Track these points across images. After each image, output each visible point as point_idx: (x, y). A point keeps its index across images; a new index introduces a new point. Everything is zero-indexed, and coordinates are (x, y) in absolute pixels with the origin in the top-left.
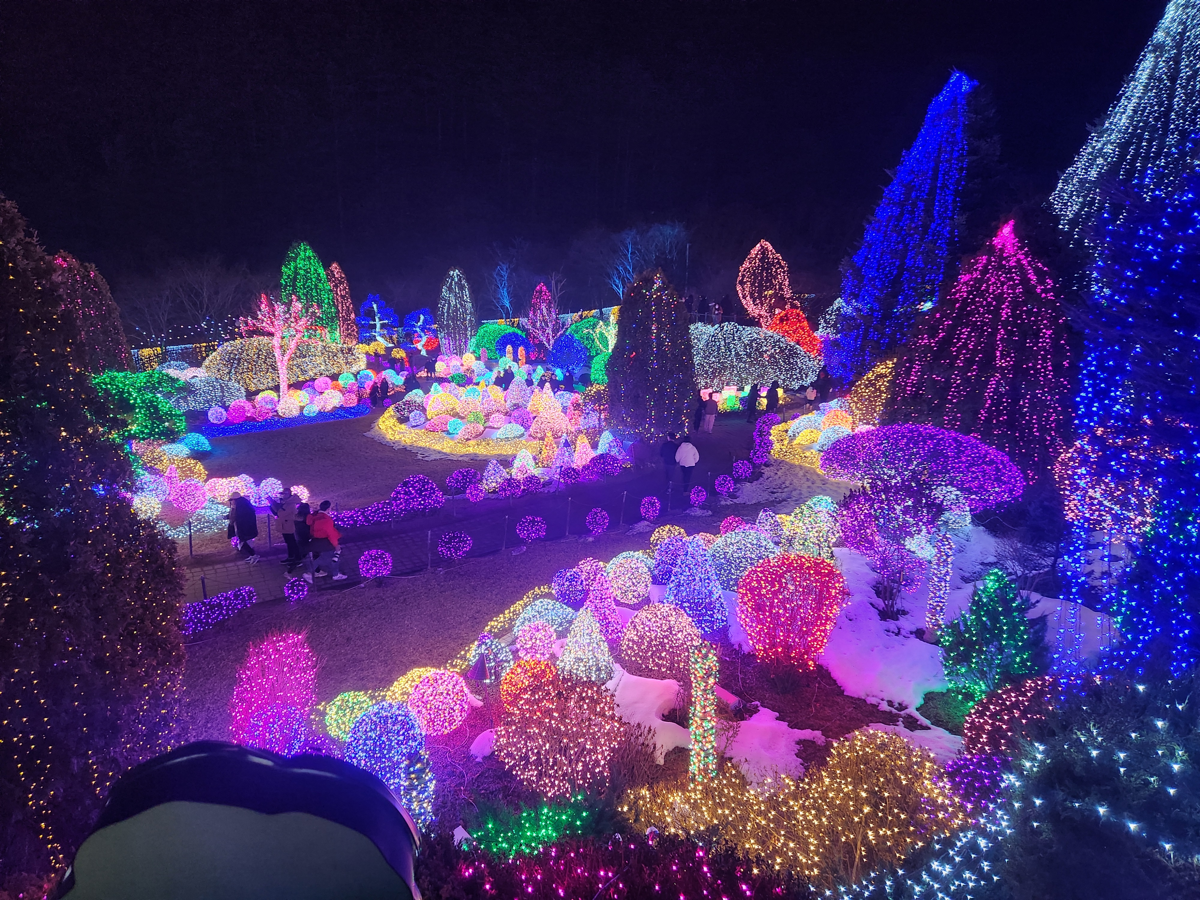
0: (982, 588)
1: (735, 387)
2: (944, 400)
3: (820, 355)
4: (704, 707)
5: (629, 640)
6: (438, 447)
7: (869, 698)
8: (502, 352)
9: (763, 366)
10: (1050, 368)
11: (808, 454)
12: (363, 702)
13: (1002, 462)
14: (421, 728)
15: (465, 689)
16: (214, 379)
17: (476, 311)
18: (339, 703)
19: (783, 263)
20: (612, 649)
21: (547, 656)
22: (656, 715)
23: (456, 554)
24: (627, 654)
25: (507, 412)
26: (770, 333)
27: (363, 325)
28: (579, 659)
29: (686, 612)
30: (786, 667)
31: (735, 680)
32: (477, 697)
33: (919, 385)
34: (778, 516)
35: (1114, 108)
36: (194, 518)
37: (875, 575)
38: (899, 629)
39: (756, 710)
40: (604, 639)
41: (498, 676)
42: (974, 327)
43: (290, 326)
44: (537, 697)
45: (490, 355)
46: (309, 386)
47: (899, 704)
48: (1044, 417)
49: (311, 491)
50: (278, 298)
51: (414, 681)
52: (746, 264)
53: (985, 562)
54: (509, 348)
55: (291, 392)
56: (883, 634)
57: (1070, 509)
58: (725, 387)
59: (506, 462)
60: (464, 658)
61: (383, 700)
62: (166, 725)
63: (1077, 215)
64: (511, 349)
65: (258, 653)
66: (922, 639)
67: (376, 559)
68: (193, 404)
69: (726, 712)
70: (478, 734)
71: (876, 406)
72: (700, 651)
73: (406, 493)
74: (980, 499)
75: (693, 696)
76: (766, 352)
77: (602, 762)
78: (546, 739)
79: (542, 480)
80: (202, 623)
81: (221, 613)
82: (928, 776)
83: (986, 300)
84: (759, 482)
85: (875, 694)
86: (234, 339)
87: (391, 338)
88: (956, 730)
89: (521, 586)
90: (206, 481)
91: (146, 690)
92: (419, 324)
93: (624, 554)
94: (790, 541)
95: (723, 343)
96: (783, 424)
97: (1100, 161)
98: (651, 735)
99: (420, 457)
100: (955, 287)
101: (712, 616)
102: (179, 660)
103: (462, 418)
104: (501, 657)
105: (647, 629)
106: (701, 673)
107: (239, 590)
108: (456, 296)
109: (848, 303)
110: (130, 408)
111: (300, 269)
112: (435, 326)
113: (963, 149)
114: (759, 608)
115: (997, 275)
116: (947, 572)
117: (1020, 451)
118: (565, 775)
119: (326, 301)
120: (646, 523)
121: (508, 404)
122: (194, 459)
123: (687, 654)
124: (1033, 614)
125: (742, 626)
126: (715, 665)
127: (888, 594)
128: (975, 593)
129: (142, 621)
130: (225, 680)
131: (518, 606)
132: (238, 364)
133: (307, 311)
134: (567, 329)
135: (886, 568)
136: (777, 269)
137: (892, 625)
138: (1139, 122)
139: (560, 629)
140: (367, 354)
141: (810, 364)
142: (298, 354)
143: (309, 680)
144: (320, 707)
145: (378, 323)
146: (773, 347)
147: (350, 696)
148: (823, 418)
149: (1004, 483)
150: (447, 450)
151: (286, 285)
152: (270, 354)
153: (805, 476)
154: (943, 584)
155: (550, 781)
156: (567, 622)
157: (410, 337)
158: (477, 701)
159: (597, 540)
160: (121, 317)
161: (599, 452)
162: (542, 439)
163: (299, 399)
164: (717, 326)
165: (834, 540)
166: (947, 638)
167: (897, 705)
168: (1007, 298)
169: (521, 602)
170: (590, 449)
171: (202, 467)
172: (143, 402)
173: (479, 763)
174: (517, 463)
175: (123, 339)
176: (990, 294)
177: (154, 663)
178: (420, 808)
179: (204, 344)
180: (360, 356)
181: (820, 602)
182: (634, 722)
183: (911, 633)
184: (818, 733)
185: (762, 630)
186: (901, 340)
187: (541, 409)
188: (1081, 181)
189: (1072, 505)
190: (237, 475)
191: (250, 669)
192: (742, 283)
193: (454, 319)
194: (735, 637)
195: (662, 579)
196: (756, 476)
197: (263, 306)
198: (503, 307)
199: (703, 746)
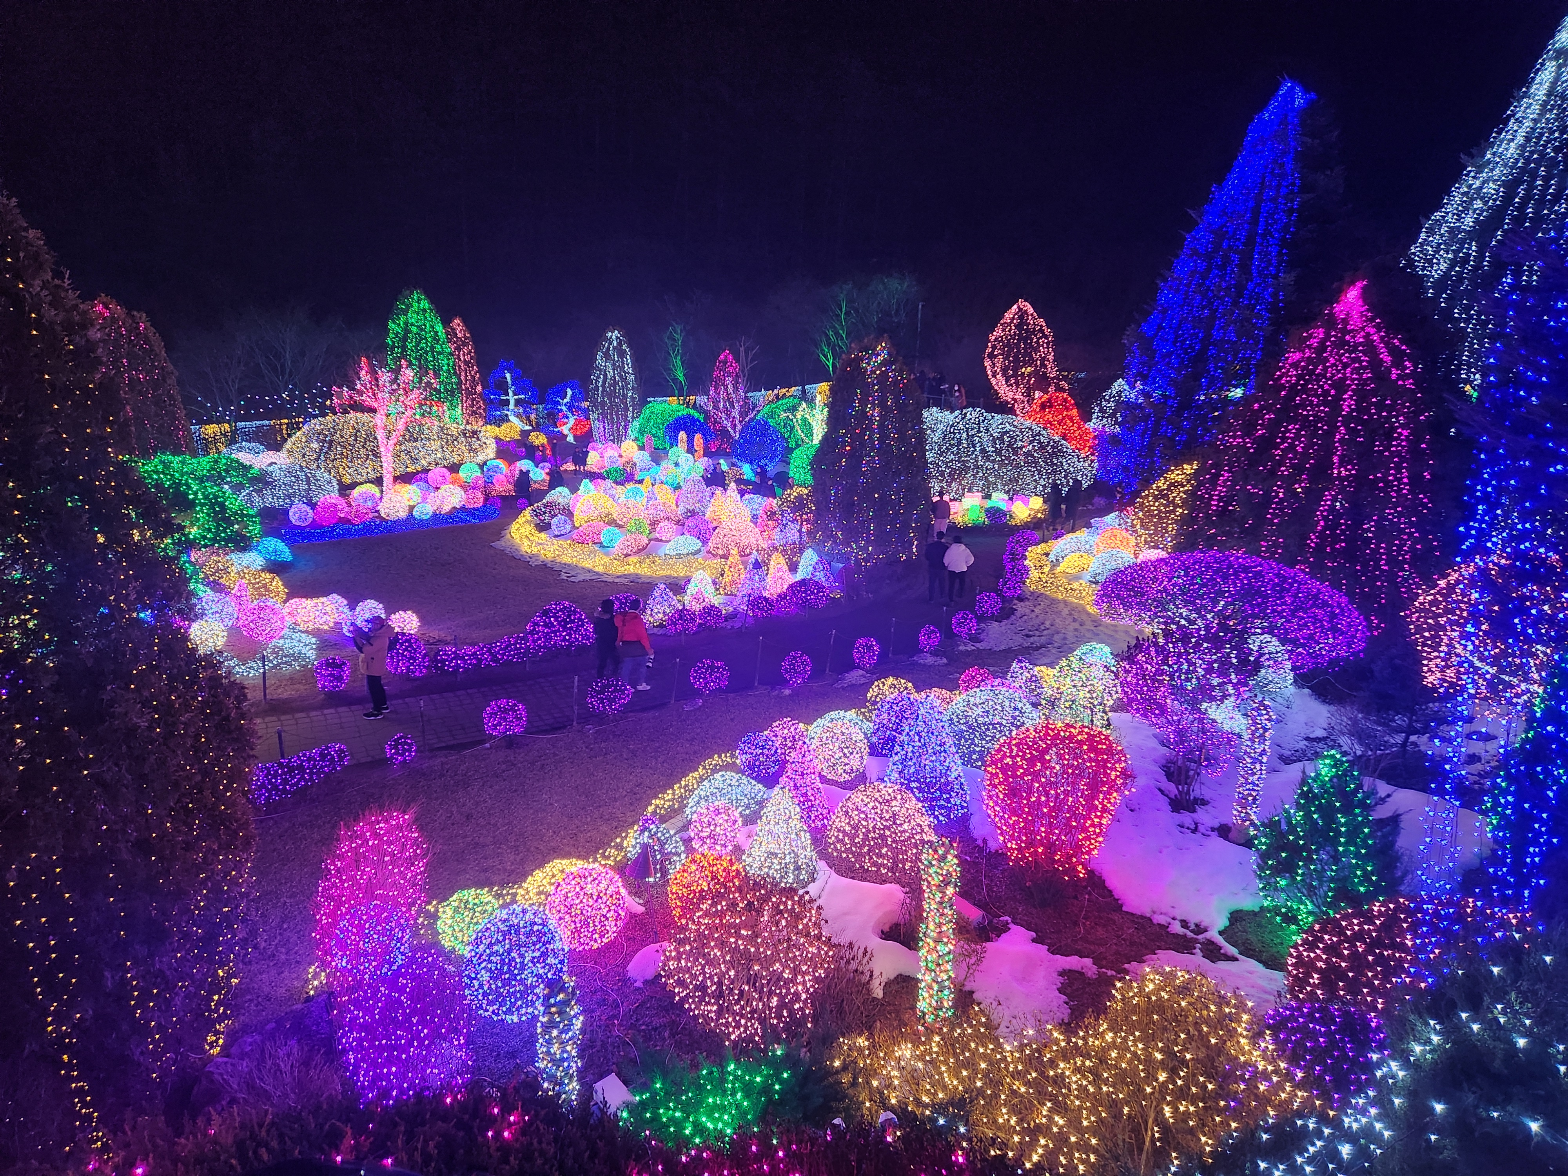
0: (1313, 775)
1: (980, 494)
2: (1261, 520)
3: (1092, 454)
4: (940, 925)
5: (839, 831)
6: (587, 564)
7: (1155, 916)
8: (674, 441)
9: (1018, 466)
10: (1405, 480)
11: (1075, 585)
12: (487, 903)
13: (1339, 606)
14: (563, 941)
15: (623, 891)
16: (297, 468)
17: (639, 385)
18: (455, 904)
19: (1047, 331)
20: (815, 841)
21: (730, 848)
22: (873, 932)
23: (610, 707)
24: (836, 849)
25: (679, 521)
26: (1028, 423)
27: (492, 401)
28: (772, 854)
29: (914, 794)
30: (1047, 871)
31: (977, 886)
32: (637, 899)
33: (1227, 500)
34: (1037, 669)
35: (1499, 133)
36: (269, 650)
37: (1164, 750)
38: (1196, 824)
39: (1005, 929)
40: (805, 828)
41: (664, 873)
42: (1305, 423)
43: (397, 400)
44: (719, 907)
45: (657, 443)
46: (421, 480)
47: (1196, 925)
48: (1396, 545)
49: (422, 619)
50: (383, 364)
51: (554, 876)
52: (998, 332)
53: (1311, 736)
54: (682, 435)
55: (398, 487)
56: (1176, 831)
57: (1430, 670)
58: (967, 494)
59: (678, 587)
60: (620, 847)
61: (514, 901)
62: (230, 927)
63: (1446, 275)
64: (685, 436)
65: (351, 836)
66: (1226, 838)
67: (506, 711)
68: (270, 500)
69: (968, 932)
70: (638, 950)
71: (1168, 525)
72: (935, 851)
73: (546, 625)
74: (1309, 654)
75: (924, 910)
76: (1021, 448)
77: (804, 996)
78: (731, 965)
79: (724, 612)
80: (278, 790)
81: (302, 778)
82: (1245, 1033)
83: (1322, 387)
84: (1010, 621)
85: (1164, 911)
86: (324, 415)
87: (528, 418)
88: (1273, 963)
89: (695, 752)
90: (285, 602)
91: (203, 882)
92: (565, 401)
93: (833, 714)
94: (1053, 703)
95: (964, 435)
96: (1043, 545)
97: (1478, 204)
98: (866, 959)
99: (564, 576)
100: (1280, 369)
101: (948, 801)
102: (247, 843)
103: (620, 527)
104: (669, 848)
105: (863, 816)
106: (936, 880)
107: (327, 749)
108: (614, 365)
109: (1132, 386)
110: (188, 505)
111: (412, 325)
112: (585, 404)
113: (1293, 184)
114: (1013, 792)
115: (1337, 354)
116: (1264, 750)
117: (1362, 590)
118: (753, 1011)
119: (445, 368)
120: (861, 672)
121: (681, 509)
122: (271, 571)
123: (915, 851)
124: (1383, 812)
125: (989, 816)
126: (955, 870)
127: (1183, 777)
128: (1304, 782)
129: (200, 791)
130: (306, 866)
131: (691, 779)
132: (329, 448)
133: (420, 382)
134: (759, 411)
135: (1182, 743)
136: (1038, 339)
137: (1186, 818)
138: (1532, 153)
139: (747, 812)
140: (498, 440)
141: (1079, 465)
142: (407, 437)
143: (417, 874)
144: (430, 908)
145: (512, 399)
146: (1032, 442)
147: (468, 894)
148: (1096, 539)
149: (1342, 633)
150: (600, 569)
151: (393, 347)
152: (371, 436)
153: (1071, 614)
154: (1258, 767)
155: (734, 1019)
156: (757, 803)
157: (554, 416)
158: (636, 906)
159: (796, 694)
160: (178, 382)
161: (799, 577)
162: (725, 557)
163: (407, 496)
164: (957, 412)
165: (1111, 703)
166: (1263, 840)
167: (1193, 927)
168: (1350, 385)
169: (696, 774)
170: (788, 573)
171: (280, 583)
172: (206, 497)
173: (638, 989)
174: (691, 589)
175: (181, 413)
176: (1328, 379)
177: (215, 847)
178: (564, 1052)
179: (286, 421)
180: (488, 442)
181: (1095, 787)
182: (844, 940)
183: (1213, 829)
184: (1088, 961)
185: (1017, 823)
186: (1202, 436)
187: (723, 518)
188: (1451, 231)
189: (1432, 664)
190: (326, 594)
191: (341, 857)
192: (992, 356)
193: (611, 395)
194: (978, 829)
195: (882, 748)
196: (1006, 613)
197: (363, 372)
198: (675, 380)
199: (936, 975)
